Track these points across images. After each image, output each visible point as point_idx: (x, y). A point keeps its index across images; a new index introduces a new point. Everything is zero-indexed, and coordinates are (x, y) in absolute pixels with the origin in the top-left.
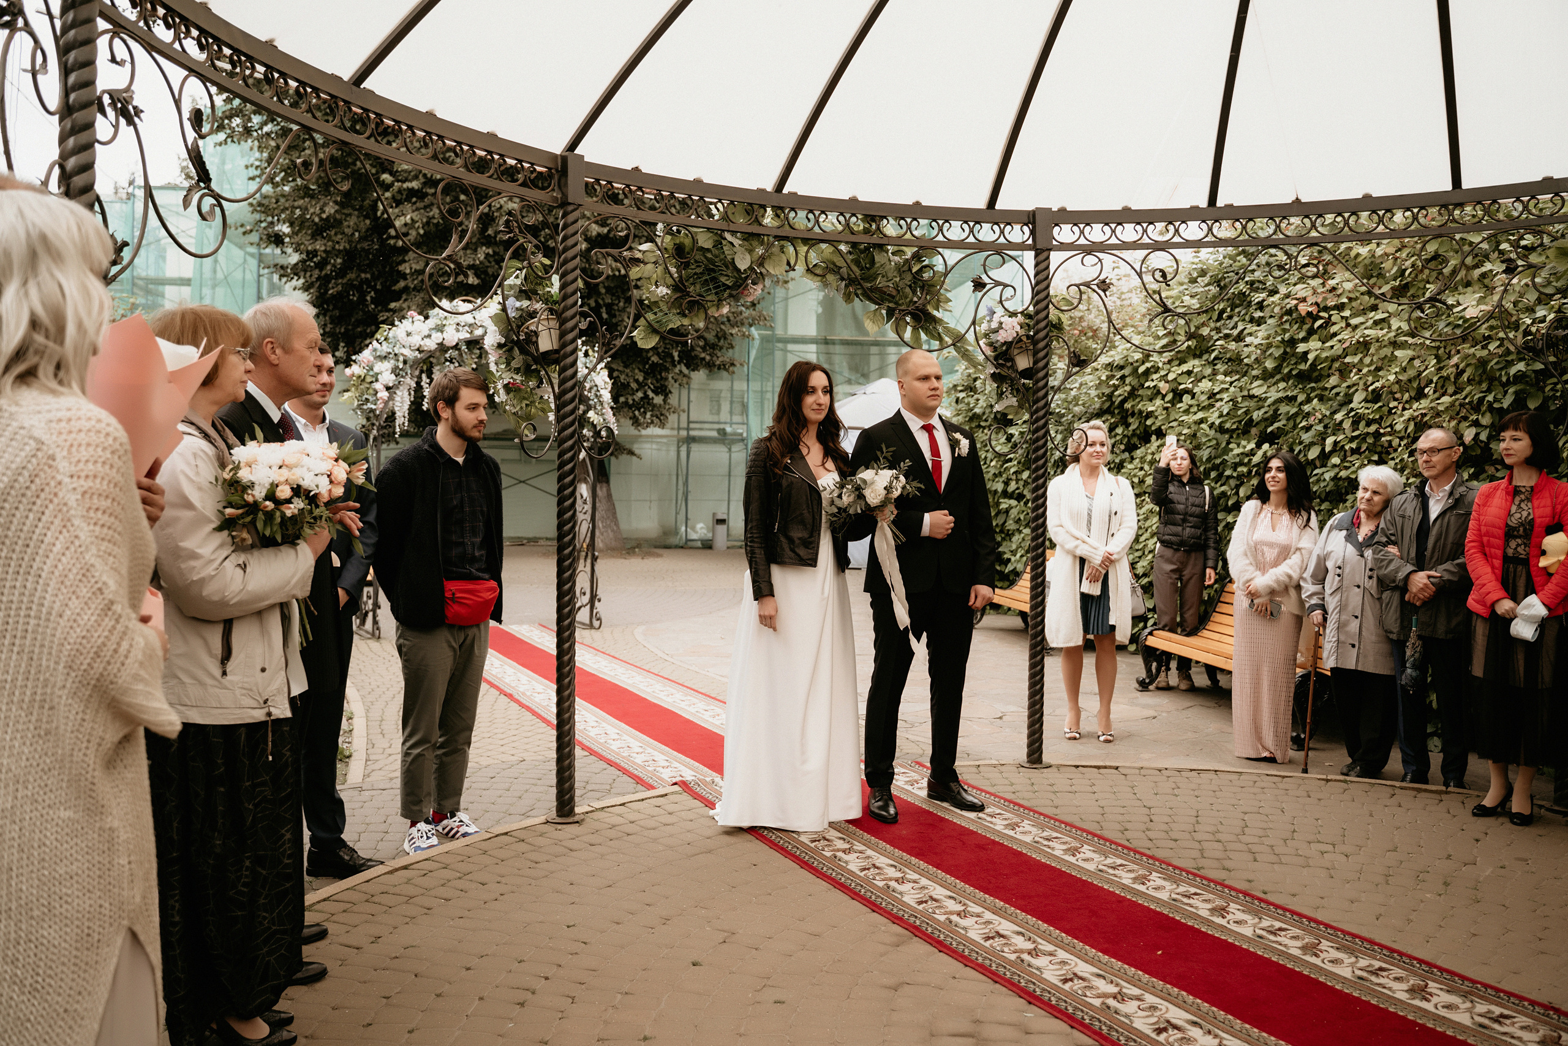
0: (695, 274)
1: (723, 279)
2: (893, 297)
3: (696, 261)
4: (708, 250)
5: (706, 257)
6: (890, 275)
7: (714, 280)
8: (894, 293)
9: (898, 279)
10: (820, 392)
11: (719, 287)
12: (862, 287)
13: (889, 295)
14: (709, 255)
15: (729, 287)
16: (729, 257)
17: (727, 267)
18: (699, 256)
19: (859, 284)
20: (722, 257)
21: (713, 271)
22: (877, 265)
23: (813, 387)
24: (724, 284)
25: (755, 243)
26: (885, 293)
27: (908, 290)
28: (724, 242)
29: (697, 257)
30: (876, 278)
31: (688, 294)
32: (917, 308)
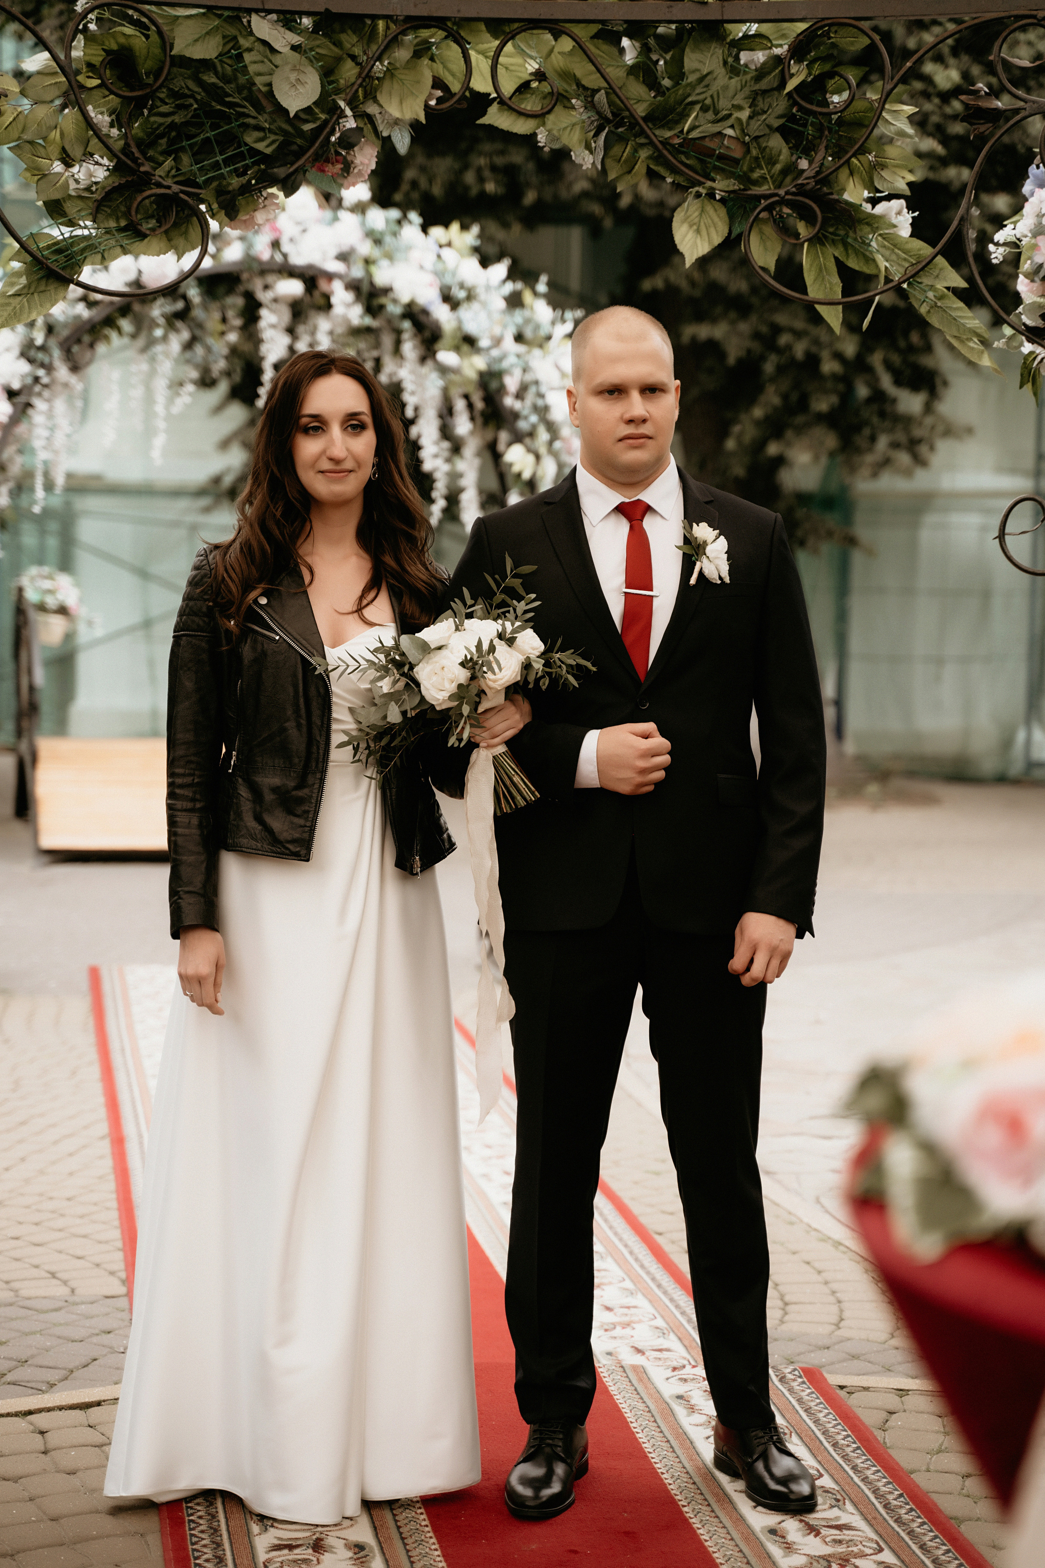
0: (172, 126)
1: (250, 138)
2: (736, 162)
3: (175, 95)
4: (205, 64)
5: (201, 83)
6: (724, 104)
7: (230, 139)
8: (737, 152)
9: (744, 115)
10: (336, 430)
11: (241, 156)
12: (651, 143)
13: (721, 157)
14: (211, 79)
15: (265, 158)
16: (259, 81)
17: (259, 108)
18: (183, 82)
19: (642, 133)
20: (242, 80)
21: (222, 115)
22: (692, 78)
23: (316, 417)
24: (254, 152)
25: (349, 40)
26: (710, 153)
27: (776, 142)
28: (244, 43)
29: (178, 84)
30: (684, 116)
31: (145, 181)
32: (801, 190)
